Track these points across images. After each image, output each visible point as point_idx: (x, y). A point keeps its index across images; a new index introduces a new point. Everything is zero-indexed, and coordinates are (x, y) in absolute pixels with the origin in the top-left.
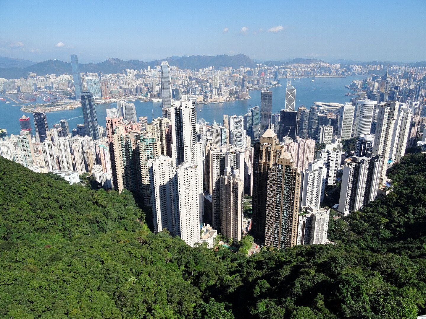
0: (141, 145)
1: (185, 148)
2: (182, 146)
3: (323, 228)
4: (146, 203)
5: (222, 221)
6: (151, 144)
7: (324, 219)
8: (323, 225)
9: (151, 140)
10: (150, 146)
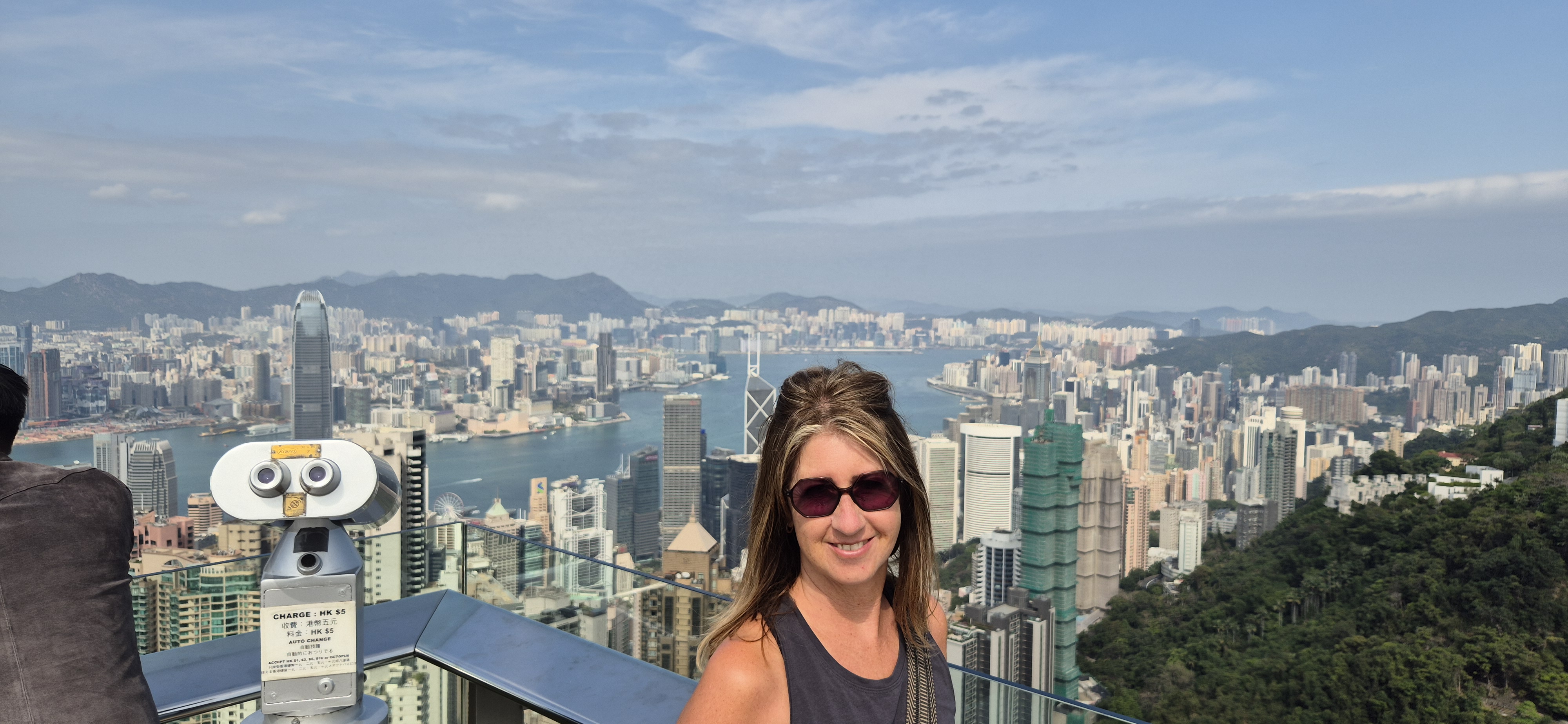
0: (191, 604)
6: (234, 597)
10: (228, 606)
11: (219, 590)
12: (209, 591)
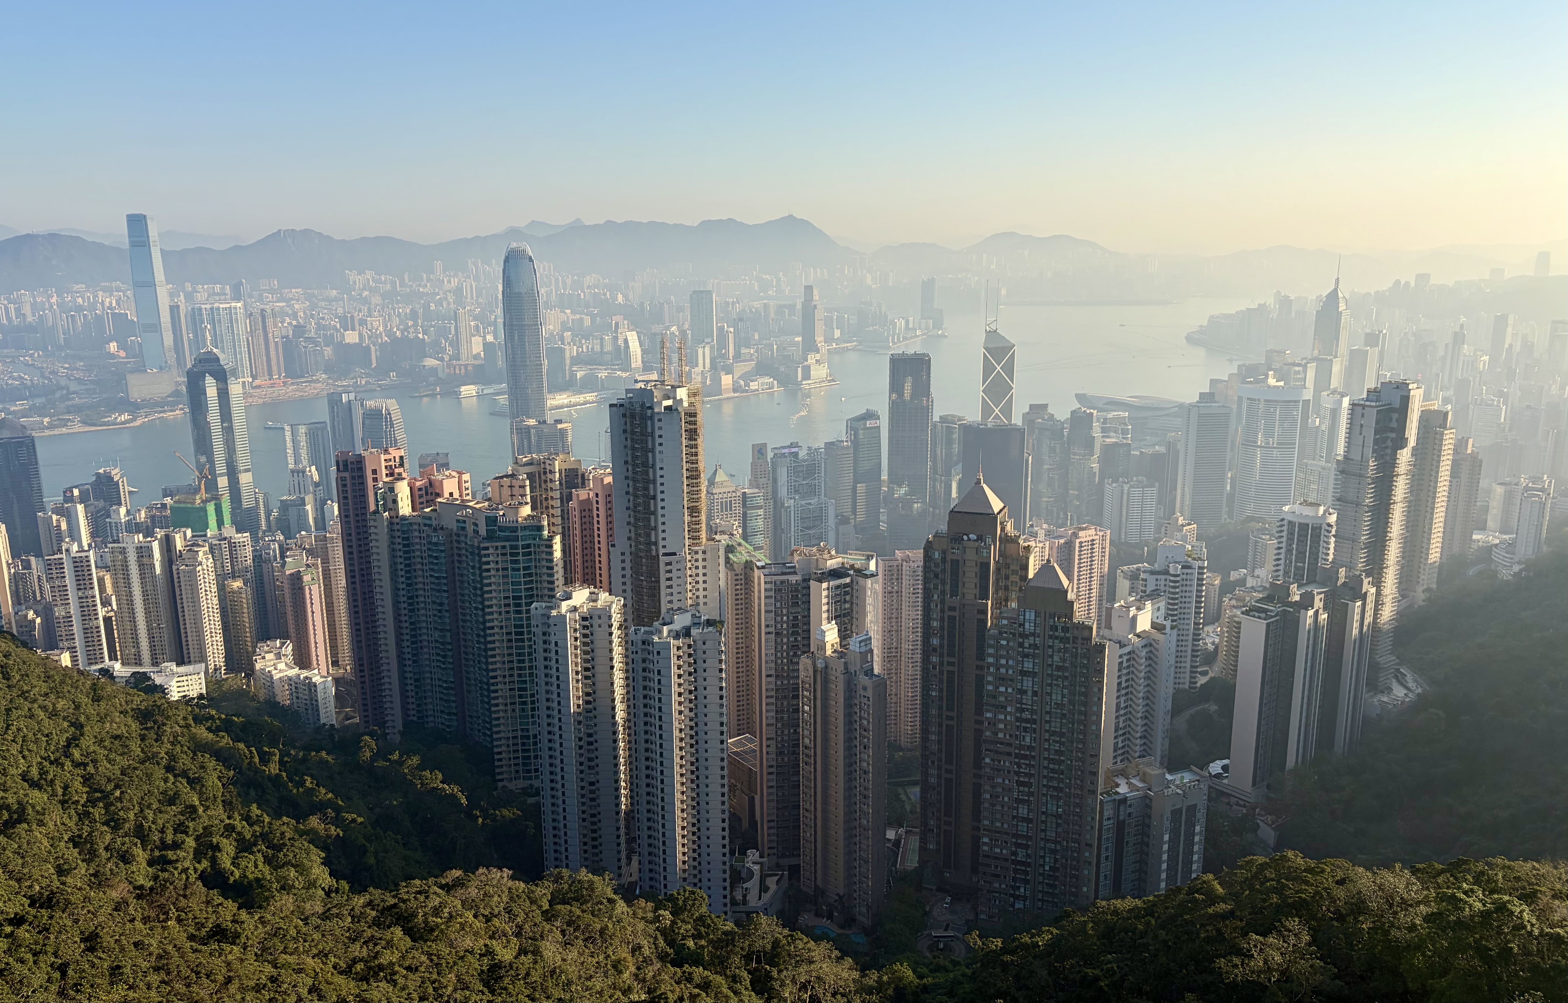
0: (491, 551)
1: (663, 560)
2: (654, 553)
3: (1190, 843)
4: (505, 776)
5: (806, 833)
6: (529, 546)
7: (1192, 809)
8: (1191, 834)
9: (527, 533)
10: (524, 554)
11: (517, 539)
12: (507, 539)
